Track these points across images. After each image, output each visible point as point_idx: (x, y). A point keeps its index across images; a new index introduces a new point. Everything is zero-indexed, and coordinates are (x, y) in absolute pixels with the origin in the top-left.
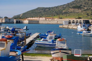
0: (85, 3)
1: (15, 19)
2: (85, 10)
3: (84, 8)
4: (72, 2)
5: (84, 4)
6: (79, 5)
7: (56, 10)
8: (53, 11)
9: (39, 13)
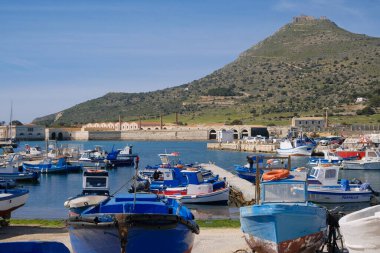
0: (244, 81)
1: (47, 126)
2: (244, 101)
3: (242, 94)
4: (208, 77)
5: (240, 84)
6: (228, 87)
7: (162, 100)
8: (154, 104)
9: (111, 108)
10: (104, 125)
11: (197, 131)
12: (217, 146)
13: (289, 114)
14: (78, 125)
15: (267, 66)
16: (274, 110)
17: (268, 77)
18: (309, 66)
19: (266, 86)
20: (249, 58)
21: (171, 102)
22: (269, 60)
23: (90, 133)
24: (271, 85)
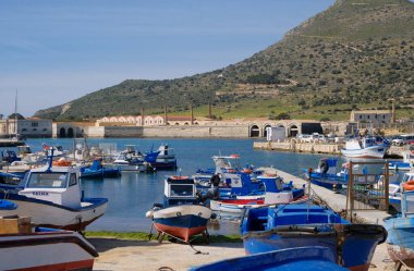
0: (291, 66)
1: (54, 121)
2: (291, 90)
3: (289, 82)
4: (246, 61)
5: (286, 70)
6: (271, 73)
7: (191, 89)
8: (181, 94)
9: (130, 98)
10: (122, 119)
11: (236, 126)
12: (265, 145)
13: (346, 106)
14: (90, 118)
15: (318, 47)
16: (327, 101)
17: (320, 61)
18: (371, 47)
19: (318, 72)
20: (297, 37)
21: (201, 91)
22: (321, 40)
23: (106, 128)
24: (323, 71)
